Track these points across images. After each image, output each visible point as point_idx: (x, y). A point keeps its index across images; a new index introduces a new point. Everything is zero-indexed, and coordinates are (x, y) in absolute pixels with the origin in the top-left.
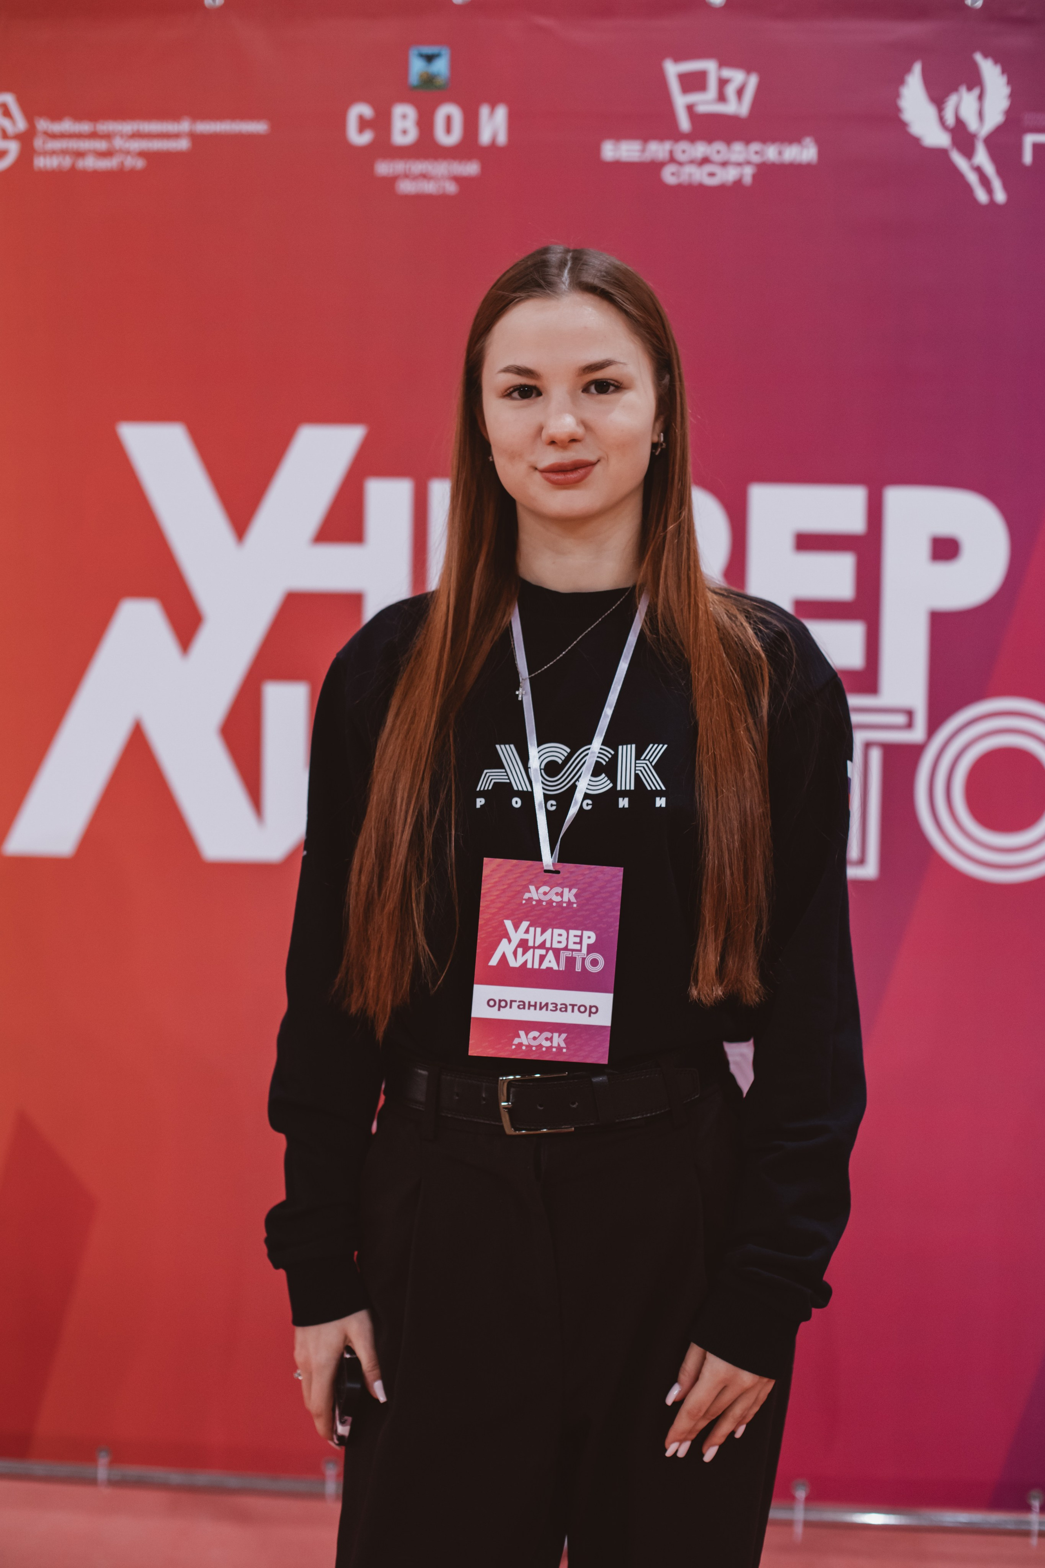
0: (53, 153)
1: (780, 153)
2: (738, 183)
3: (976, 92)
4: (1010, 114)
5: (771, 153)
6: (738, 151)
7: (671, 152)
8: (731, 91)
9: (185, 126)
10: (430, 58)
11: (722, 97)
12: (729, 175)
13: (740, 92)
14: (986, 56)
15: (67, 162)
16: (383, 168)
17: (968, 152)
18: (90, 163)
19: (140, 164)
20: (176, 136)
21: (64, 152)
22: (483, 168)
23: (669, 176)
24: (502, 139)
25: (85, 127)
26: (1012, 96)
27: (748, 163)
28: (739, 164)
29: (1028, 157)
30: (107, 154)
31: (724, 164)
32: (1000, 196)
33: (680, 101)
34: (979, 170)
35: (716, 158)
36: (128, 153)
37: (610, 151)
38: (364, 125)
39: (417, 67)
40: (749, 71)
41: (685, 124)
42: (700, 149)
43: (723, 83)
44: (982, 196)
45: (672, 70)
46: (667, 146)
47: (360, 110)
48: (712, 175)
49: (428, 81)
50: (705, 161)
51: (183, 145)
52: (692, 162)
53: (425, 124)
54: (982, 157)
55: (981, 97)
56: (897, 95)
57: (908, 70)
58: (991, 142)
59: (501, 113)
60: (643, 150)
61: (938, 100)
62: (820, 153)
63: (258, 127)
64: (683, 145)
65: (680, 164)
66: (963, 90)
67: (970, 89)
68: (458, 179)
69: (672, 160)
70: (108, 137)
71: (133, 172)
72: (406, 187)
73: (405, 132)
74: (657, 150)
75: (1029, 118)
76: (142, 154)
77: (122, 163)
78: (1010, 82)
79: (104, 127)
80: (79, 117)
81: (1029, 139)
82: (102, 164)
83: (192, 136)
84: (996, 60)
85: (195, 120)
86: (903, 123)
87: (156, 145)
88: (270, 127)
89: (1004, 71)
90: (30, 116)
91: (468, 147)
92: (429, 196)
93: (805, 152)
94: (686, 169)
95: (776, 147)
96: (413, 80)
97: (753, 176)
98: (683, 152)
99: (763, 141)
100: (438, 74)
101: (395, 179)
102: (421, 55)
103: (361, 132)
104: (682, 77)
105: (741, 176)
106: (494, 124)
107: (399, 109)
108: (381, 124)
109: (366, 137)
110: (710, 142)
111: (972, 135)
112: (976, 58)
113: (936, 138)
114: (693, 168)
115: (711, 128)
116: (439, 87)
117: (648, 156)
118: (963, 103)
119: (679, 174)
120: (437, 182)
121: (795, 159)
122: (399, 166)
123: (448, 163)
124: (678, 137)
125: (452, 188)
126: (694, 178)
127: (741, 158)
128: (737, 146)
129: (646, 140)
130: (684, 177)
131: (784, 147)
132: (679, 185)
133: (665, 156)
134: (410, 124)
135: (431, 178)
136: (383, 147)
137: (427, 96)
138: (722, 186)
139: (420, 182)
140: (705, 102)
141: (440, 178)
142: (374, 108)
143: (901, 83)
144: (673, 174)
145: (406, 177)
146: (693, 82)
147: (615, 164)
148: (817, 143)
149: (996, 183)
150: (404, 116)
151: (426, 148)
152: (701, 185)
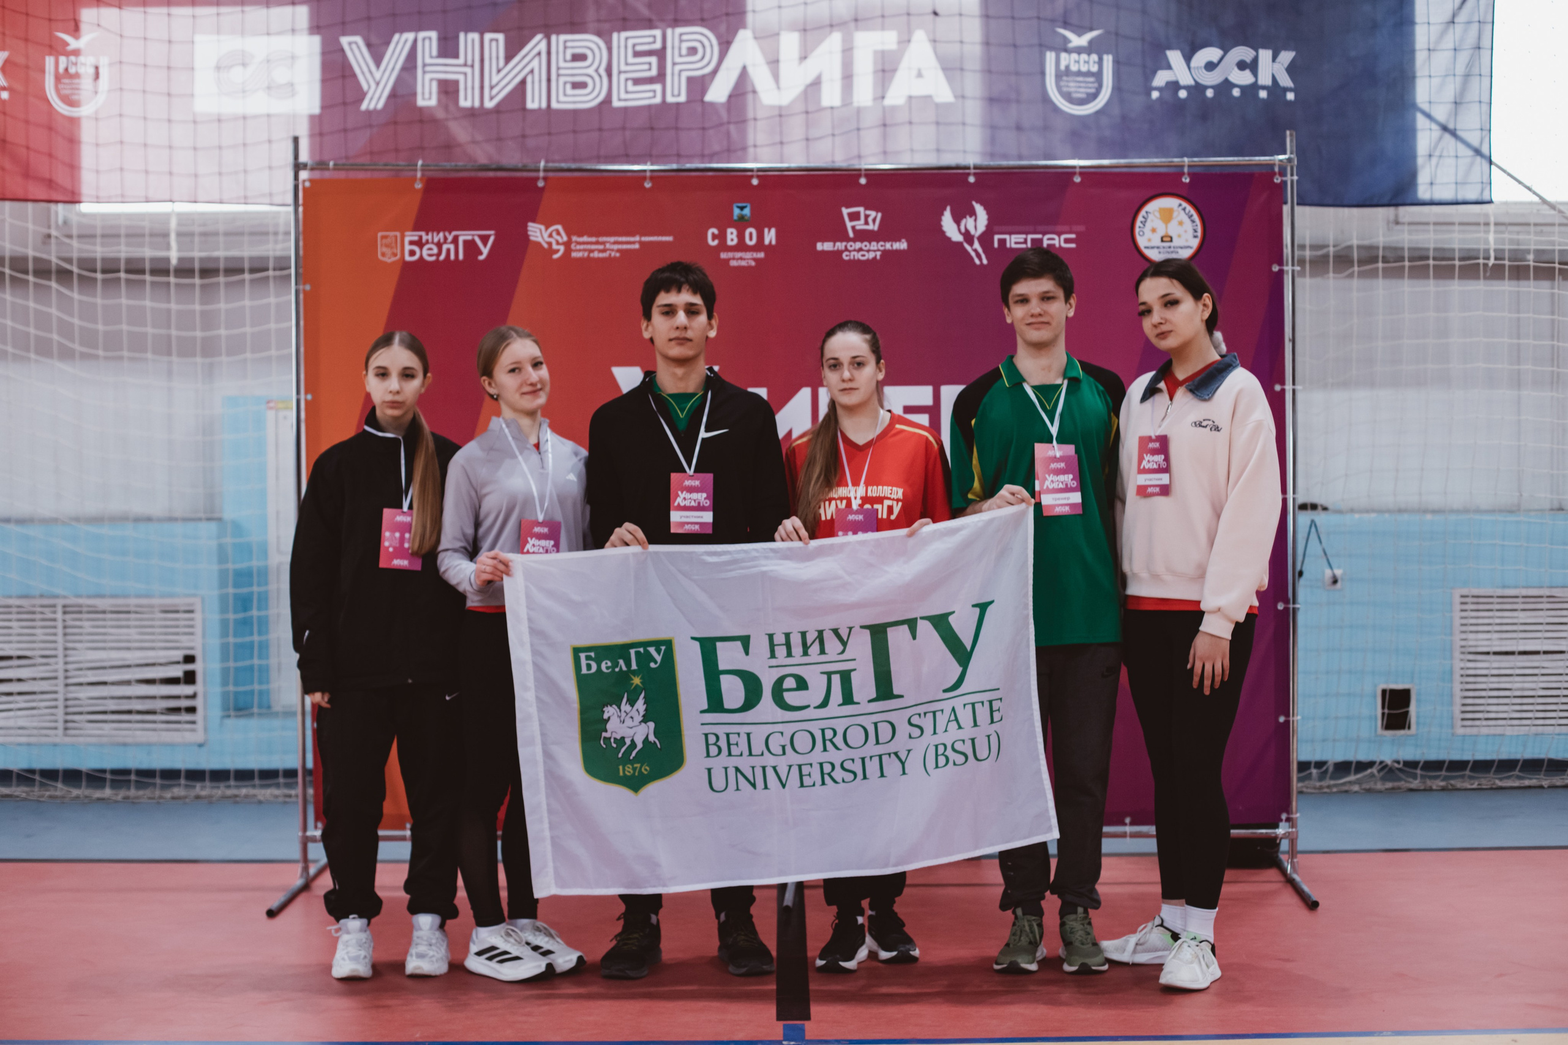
0: (580, 250)
1: (892, 246)
2: (875, 258)
3: (973, 218)
4: (988, 226)
5: (888, 246)
6: (874, 245)
7: (846, 246)
8: (870, 220)
9: (637, 239)
10: (742, 208)
11: (866, 223)
12: (871, 255)
13: (874, 220)
14: (977, 202)
15: (586, 254)
16: (723, 255)
17: (971, 244)
18: (596, 255)
19: (618, 255)
20: (633, 243)
21: (585, 250)
22: (766, 255)
23: (845, 256)
24: (774, 242)
25: (593, 239)
26: (989, 219)
27: (878, 250)
28: (875, 251)
29: (996, 245)
30: (603, 251)
31: (868, 251)
32: (985, 262)
33: (849, 225)
34: (975, 251)
35: (864, 248)
36: (612, 250)
37: (820, 246)
38: (714, 237)
39: (737, 212)
40: (877, 211)
41: (851, 234)
42: (858, 245)
43: (867, 217)
44: (977, 262)
45: (845, 211)
46: (844, 244)
47: (713, 231)
48: (863, 256)
49: (742, 217)
50: (860, 250)
51: (636, 246)
52: (855, 250)
53: (741, 236)
54: (977, 245)
55: (975, 220)
56: (940, 220)
57: (945, 209)
58: (980, 239)
59: (773, 231)
60: (834, 246)
61: (958, 221)
62: (909, 246)
63: (670, 239)
64: (851, 243)
65: (850, 251)
66: (968, 217)
67: (971, 217)
68: (755, 260)
69: (846, 249)
70: (604, 243)
71: (614, 258)
72: (733, 263)
73: (732, 240)
74: (840, 246)
75: (996, 228)
76: (618, 251)
77: (610, 255)
78: (988, 213)
79: (601, 239)
80: (590, 235)
81: (996, 237)
82: (601, 255)
83: (641, 243)
84: (982, 204)
85: (642, 235)
86: (943, 233)
87: (625, 247)
88: (675, 238)
89: (985, 208)
90: (569, 235)
91: (760, 246)
92: (743, 267)
93: (903, 245)
94: (852, 253)
95: (890, 243)
96: (735, 217)
97: (881, 256)
98: (851, 246)
99: (885, 241)
100: (746, 215)
101: (728, 260)
102: (738, 207)
103: (713, 240)
104: (850, 215)
105: (876, 256)
106: (770, 236)
107: (729, 230)
108: (722, 236)
109: (716, 242)
110: (862, 241)
111: (973, 237)
112: (974, 203)
113: (955, 236)
114: (855, 253)
115: (863, 236)
116: (747, 221)
117: (836, 248)
118: (969, 223)
119: (850, 256)
120: (746, 261)
121: (898, 248)
122: (730, 255)
123: (751, 253)
124: (848, 239)
125: (753, 263)
126: (856, 258)
127: (875, 248)
128: (874, 243)
129: (835, 242)
130: (852, 258)
131: (894, 243)
132: (850, 261)
133: (843, 248)
134: (734, 236)
135: (744, 259)
136: (723, 246)
137: (741, 225)
138: (868, 260)
139: (739, 261)
140: (860, 225)
141: (748, 259)
142: (719, 230)
143: (942, 214)
144: (847, 256)
145: (734, 259)
146: (854, 217)
147: (823, 252)
148: (907, 241)
149: (983, 256)
150: (732, 233)
151: (741, 246)
152: (859, 260)
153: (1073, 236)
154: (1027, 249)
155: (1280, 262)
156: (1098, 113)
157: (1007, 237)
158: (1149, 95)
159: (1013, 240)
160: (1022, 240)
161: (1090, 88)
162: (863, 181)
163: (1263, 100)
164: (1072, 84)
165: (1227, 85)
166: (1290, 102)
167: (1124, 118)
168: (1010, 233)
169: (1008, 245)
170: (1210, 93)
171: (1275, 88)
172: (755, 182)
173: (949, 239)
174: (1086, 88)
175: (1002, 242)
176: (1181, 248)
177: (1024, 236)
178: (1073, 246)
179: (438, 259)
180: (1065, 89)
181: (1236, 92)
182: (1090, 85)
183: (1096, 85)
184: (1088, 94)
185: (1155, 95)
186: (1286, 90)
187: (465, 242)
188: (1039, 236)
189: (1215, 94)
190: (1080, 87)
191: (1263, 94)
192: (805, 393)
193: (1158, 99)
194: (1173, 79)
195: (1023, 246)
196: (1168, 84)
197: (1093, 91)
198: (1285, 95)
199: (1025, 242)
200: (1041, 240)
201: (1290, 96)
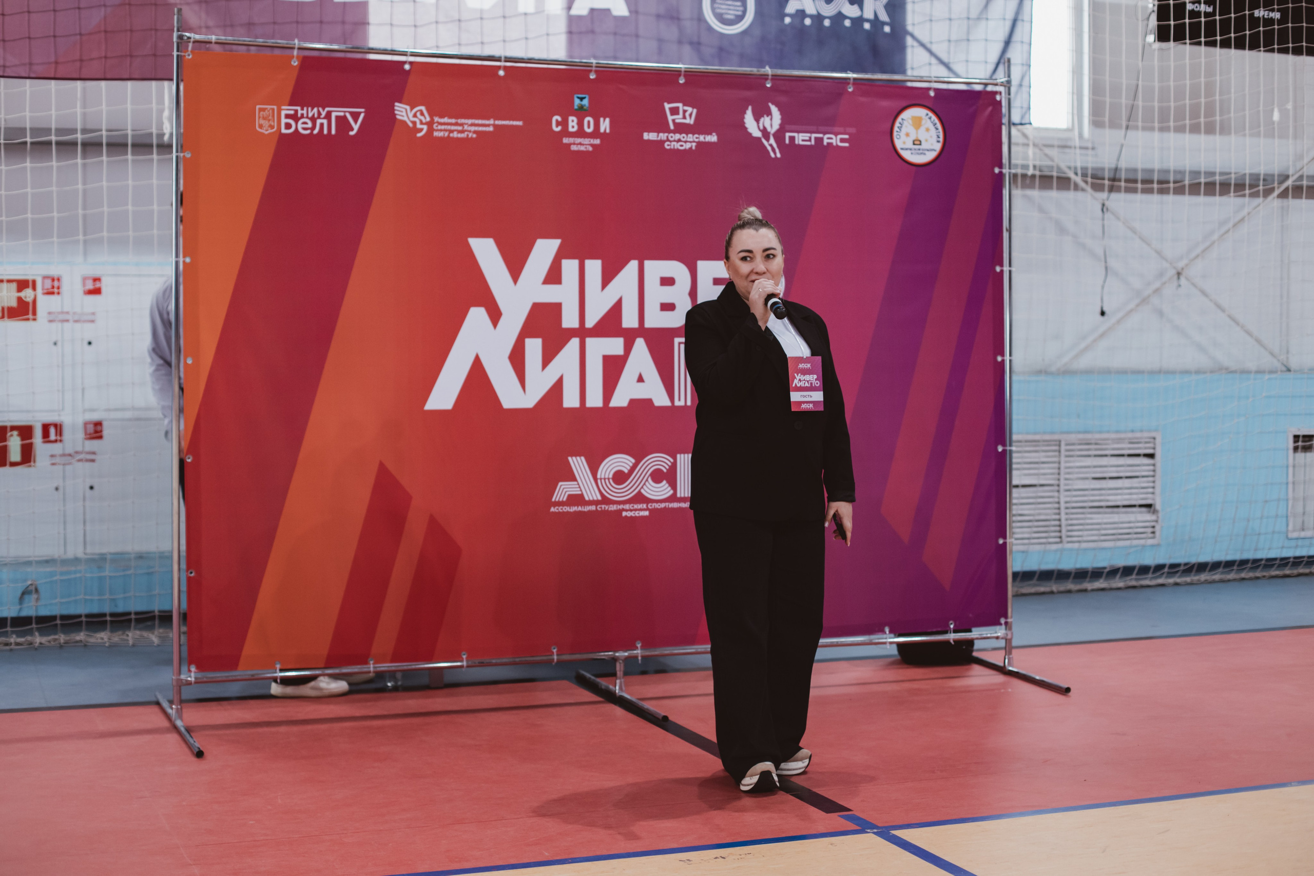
0: (441, 130)
1: (705, 138)
2: (691, 148)
3: (770, 117)
4: (781, 125)
5: (702, 138)
6: (690, 137)
7: (667, 137)
8: (687, 114)
9: (491, 122)
10: (582, 99)
11: (684, 118)
12: (688, 146)
13: (691, 115)
14: (773, 104)
15: (446, 134)
16: (566, 140)
17: (768, 139)
18: (455, 135)
19: (474, 136)
20: (488, 125)
21: (445, 130)
22: (601, 141)
24: (608, 131)
25: (453, 121)
26: (782, 119)
27: (694, 142)
28: (691, 142)
29: (787, 141)
30: (462, 132)
31: (686, 142)
32: (779, 155)
33: (670, 118)
34: (771, 145)
35: (682, 139)
36: (470, 131)
37: (646, 136)
38: (558, 124)
39: (577, 102)
40: (693, 108)
41: (672, 127)
42: (677, 136)
43: (685, 111)
44: (772, 155)
45: (667, 106)
46: (666, 134)
47: (557, 118)
48: (682, 146)
49: (581, 108)
50: (679, 140)
51: (491, 129)
52: (674, 141)
53: (580, 124)
54: (772, 141)
55: (771, 119)
56: (744, 118)
57: (747, 109)
59: (608, 121)
60: (658, 136)
61: (757, 120)
62: (718, 139)
63: (519, 123)
64: (672, 135)
65: (671, 141)
66: (765, 116)
67: (768, 116)
68: (592, 145)
69: (668, 140)
70: (462, 125)
71: (472, 138)
72: (574, 148)
73: (573, 127)
74: (663, 136)
75: (787, 127)
76: (475, 132)
77: (468, 135)
78: (781, 114)
79: (460, 121)
80: (450, 117)
81: (788, 135)
82: (460, 135)
83: (494, 125)
84: (777, 106)
85: (495, 119)
86: (746, 129)
87: (481, 129)
88: (524, 123)
89: (780, 110)
90: (431, 116)
91: (596, 133)
92: (582, 152)
93: (713, 138)
94: (673, 143)
95: (703, 136)
96: (576, 107)
97: (696, 146)
98: (672, 137)
99: (699, 134)
100: (585, 105)
101: (570, 144)
102: (578, 98)
103: (557, 126)
104: (671, 109)
105: (692, 146)
106: (605, 125)
107: (571, 118)
108: (564, 123)
109: (559, 128)
110: (681, 134)
111: (769, 133)
112: (770, 104)
113: (757, 133)
114: (675, 143)
115: (681, 128)
116: (585, 110)
117: (659, 139)
118: (766, 121)
119: (670, 145)
120: (585, 146)
121: (710, 140)
122: (571, 140)
123: (589, 139)
124: (670, 131)
125: (590, 149)
126: (676, 148)
127: (691, 140)
128: (690, 135)
129: (658, 132)
130: (672, 147)
131: (706, 136)
132: (670, 149)
133: (665, 138)
134: (575, 124)
135: (583, 145)
136: (565, 132)
137: (581, 114)
138: (685, 150)
139: (579, 146)
140: (679, 119)
141: (586, 145)
142: (562, 118)
143: (745, 113)
144: (668, 145)
145: (574, 144)
146: (674, 111)
147: (649, 141)
148: (717, 135)
149: (777, 151)
150: (573, 121)
151: (581, 133)
152: (678, 150)
153: (846, 137)
154: (811, 146)
155: (1001, 166)
156: (745, 32)
157: (795, 134)
158: (783, 20)
159: (801, 138)
160: (807, 138)
161: (738, 11)
162: (682, 81)
163: (867, 31)
164: (724, 7)
165: (840, 16)
166: (887, 34)
167: (763, 39)
168: (798, 132)
169: (797, 142)
170: (827, 23)
171: (876, 22)
172: (592, 76)
173: (750, 134)
174: (734, 10)
175: (792, 139)
176: (928, 150)
177: (809, 135)
178: (846, 145)
179: (312, 133)
180: (718, 11)
181: (847, 23)
182: (738, 8)
183: (741, 9)
184: (737, 16)
185: (787, 20)
186: (884, 23)
187: (337, 117)
188: (820, 135)
189: (832, 23)
190: (729, 9)
191: (867, 26)
192: (633, 265)
193: (790, 24)
194: (800, 8)
195: (808, 143)
196: (798, 11)
197: (740, 13)
198: (883, 28)
199: (810, 140)
200: (822, 139)
201: (887, 29)
